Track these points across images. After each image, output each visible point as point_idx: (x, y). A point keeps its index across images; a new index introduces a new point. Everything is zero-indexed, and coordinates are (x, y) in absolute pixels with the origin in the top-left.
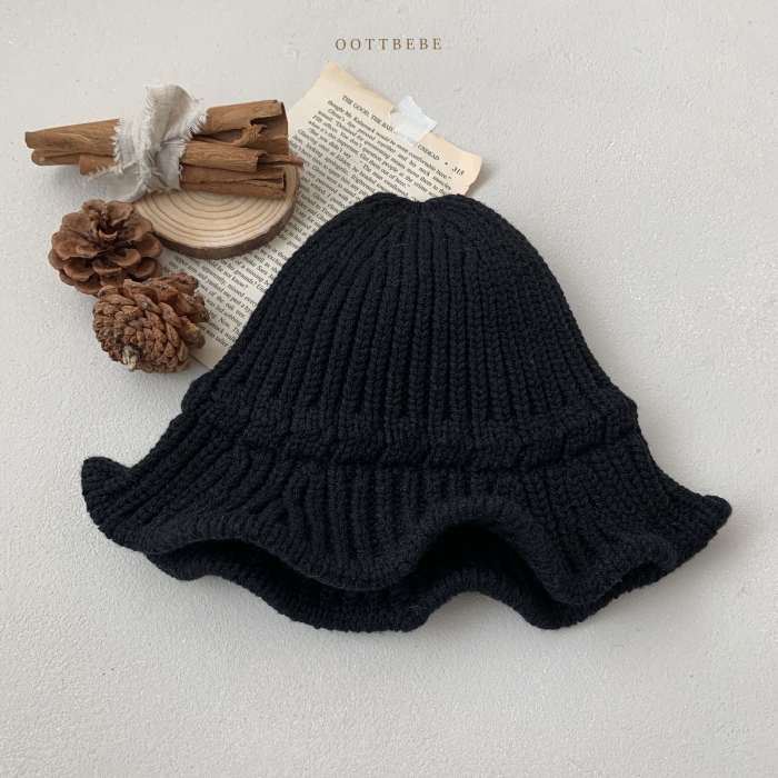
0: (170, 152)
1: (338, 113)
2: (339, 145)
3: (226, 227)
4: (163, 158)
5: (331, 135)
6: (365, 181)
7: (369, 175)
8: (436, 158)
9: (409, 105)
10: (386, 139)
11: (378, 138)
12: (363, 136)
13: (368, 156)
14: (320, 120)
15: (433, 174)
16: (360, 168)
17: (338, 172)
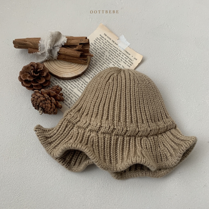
0: (55, 50)
1: (102, 38)
2: (102, 48)
3: (70, 71)
4: (53, 51)
5: (100, 45)
6: (109, 60)
7: (110, 58)
8: (129, 54)
9: (123, 38)
10: (116, 48)
11: (113, 47)
12: (109, 46)
13: (110, 52)
14: (97, 40)
15: (128, 59)
16: (108, 56)
17: (102, 56)
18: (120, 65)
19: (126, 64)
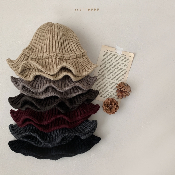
1: (107, 53)
2: (110, 59)
5: (108, 58)
6: (116, 64)
7: (117, 63)
8: (126, 56)
10: (117, 55)
11: (115, 56)
12: (113, 56)
13: (115, 59)
14: (105, 56)
15: (126, 59)
16: (115, 62)
17: (112, 64)
18: (124, 64)
19: (126, 62)
